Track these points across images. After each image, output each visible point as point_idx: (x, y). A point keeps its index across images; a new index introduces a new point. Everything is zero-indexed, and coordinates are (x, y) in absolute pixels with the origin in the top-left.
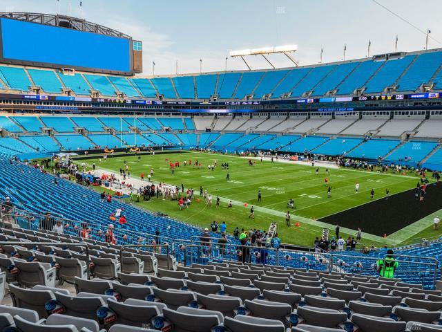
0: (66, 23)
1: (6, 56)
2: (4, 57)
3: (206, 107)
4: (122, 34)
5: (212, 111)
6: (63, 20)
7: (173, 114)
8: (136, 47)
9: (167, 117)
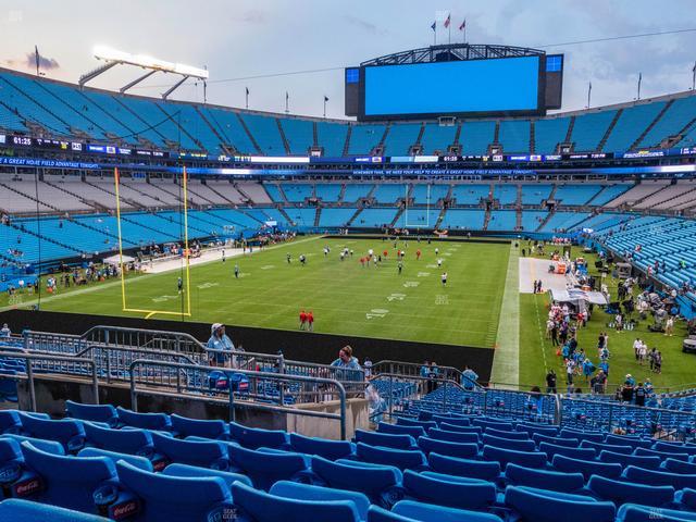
0: (444, 54)
1: (368, 112)
2: (367, 113)
3: (655, 162)
4: (527, 50)
5: (665, 169)
6: (440, 51)
7: (591, 177)
8: (552, 66)
9: (578, 182)
